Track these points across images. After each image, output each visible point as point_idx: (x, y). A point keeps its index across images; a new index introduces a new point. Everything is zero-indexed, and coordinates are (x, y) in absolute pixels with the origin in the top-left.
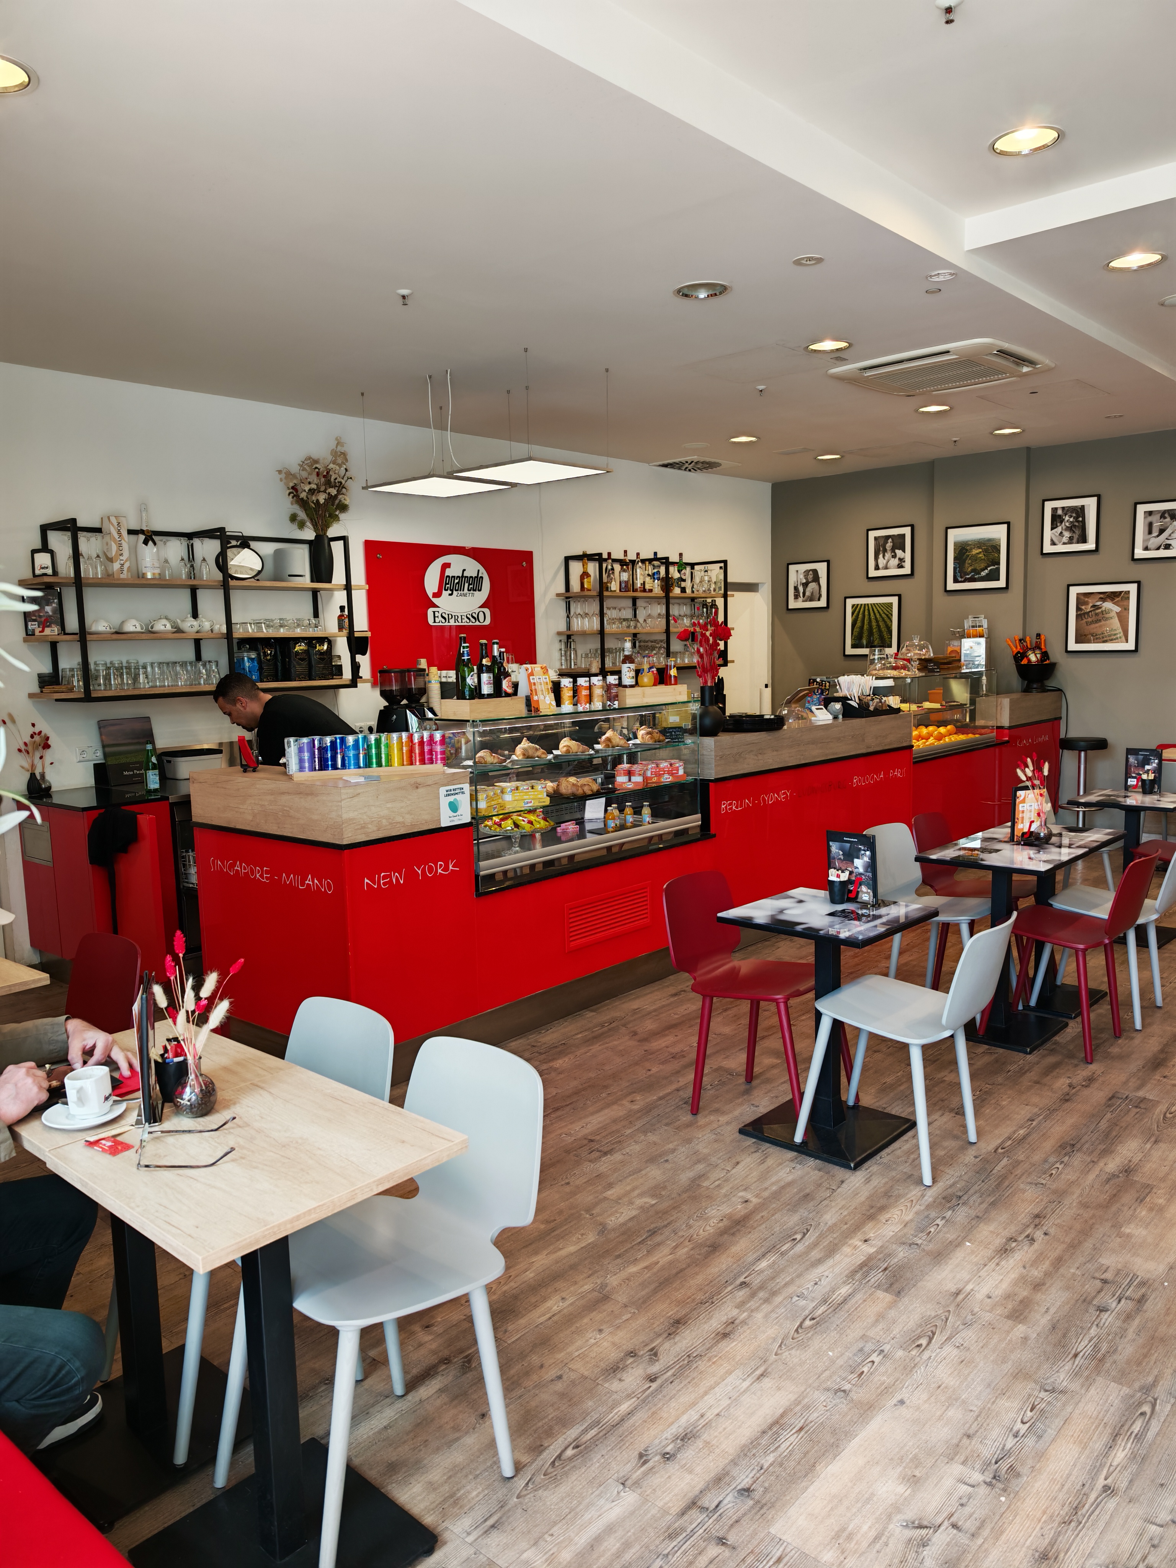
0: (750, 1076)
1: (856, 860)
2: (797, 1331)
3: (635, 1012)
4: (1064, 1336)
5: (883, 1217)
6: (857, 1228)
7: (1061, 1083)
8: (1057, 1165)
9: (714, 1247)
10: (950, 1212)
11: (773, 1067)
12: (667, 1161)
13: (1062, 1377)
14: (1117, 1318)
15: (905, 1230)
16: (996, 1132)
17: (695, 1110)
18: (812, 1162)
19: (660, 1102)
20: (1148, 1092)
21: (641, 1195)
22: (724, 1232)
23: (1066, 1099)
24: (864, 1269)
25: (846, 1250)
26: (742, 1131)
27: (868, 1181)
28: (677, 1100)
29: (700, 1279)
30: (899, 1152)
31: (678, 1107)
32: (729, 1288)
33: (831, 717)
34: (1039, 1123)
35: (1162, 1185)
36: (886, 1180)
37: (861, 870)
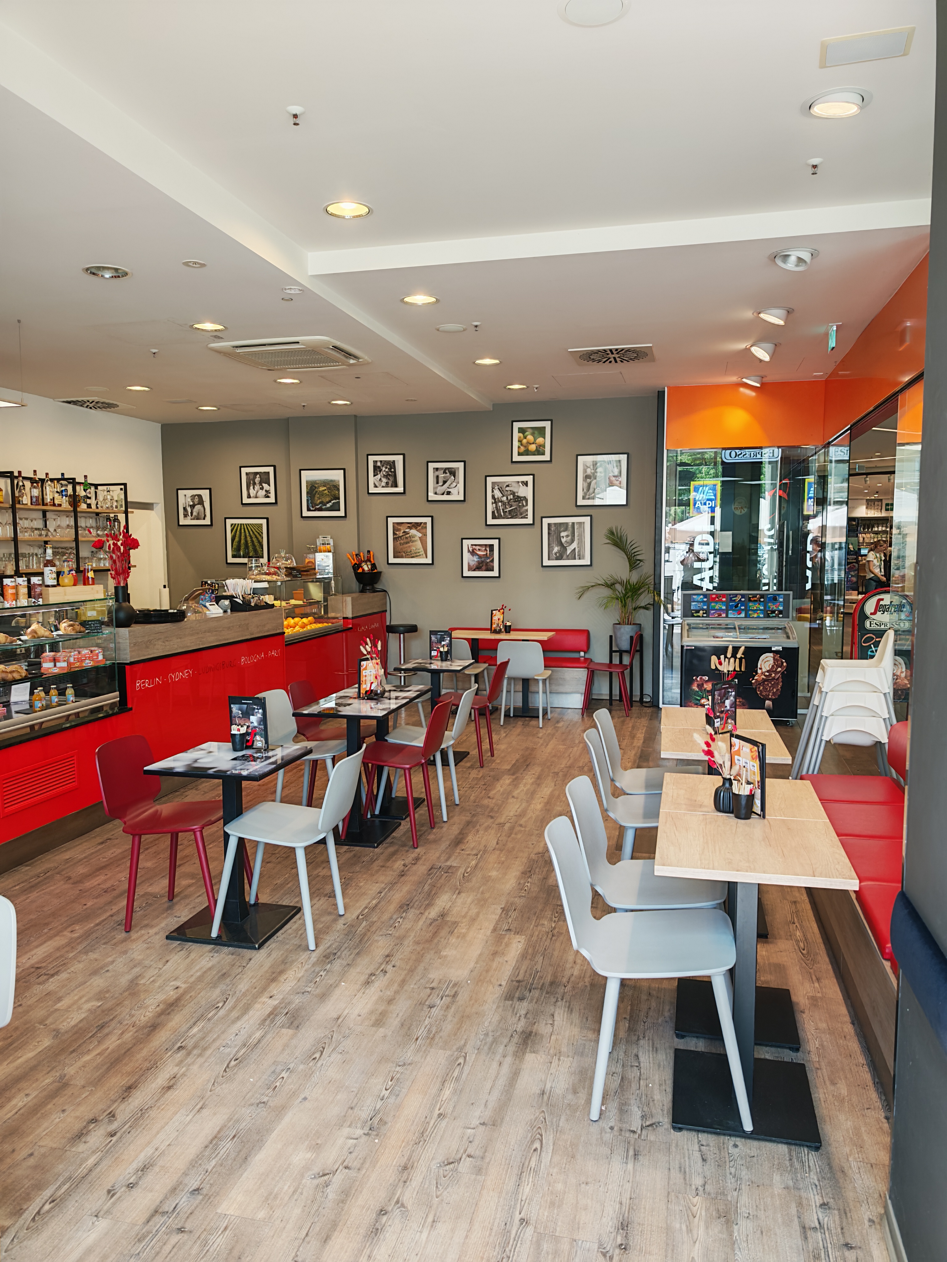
0: (171, 895)
1: (251, 717)
2: (225, 1070)
3: (67, 861)
4: (409, 1029)
5: (282, 979)
6: (264, 989)
7: (398, 865)
8: (399, 920)
9: (154, 1027)
10: (329, 965)
11: (189, 886)
12: (108, 971)
13: (409, 1054)
14: (441, 1009)
15: (299, 984)
16: (357, 905)
17: (128, 928)
18: (226, 950)
19: (97, 928)
20: (453, 862)
21: (88, 1001)
22: (160, 1014)
23: (402, 874)
24: (271, 1017)
25: (257, 1006)
26: (168, 938)
27: (269, 955)
28: (112, 924)
29: (144, 1053)
30: (290, 931)
31: (113, 929)
32: (170, 1053)
33: (222, 611)
34: (386, 894)
35: (464, 920)
36: (282, 952)
37: (256, 724)
